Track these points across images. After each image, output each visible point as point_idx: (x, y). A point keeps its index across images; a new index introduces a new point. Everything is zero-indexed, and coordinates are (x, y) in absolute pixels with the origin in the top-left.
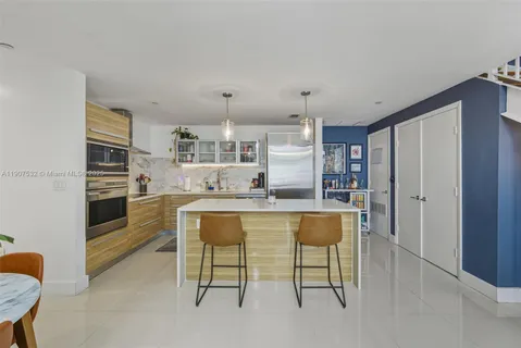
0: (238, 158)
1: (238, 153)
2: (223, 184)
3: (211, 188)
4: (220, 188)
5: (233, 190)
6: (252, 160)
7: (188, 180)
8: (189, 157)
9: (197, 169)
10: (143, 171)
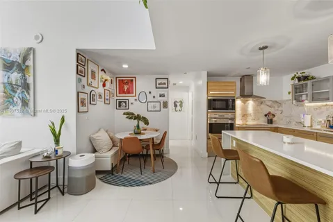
7: (308, 118)
10: (272, 110)
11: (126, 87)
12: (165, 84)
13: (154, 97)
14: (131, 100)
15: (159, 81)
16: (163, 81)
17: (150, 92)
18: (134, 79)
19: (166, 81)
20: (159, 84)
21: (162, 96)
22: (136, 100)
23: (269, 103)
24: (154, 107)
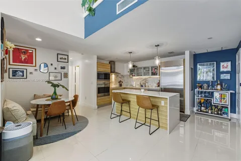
0: (150, 73)
1: (150, 72)
2: (147, 85)
3: (142, 86)
4: (145, 86)
5: (150, 88)
6: (156, 75)
7: (135, 82)
8: (134, 74)
9: (138, 79)
10: (121, 80)
11: (23, 57)
12: (65, 59)
13: (56, 68)
14: (30, 69)
15: (59, 56)
16: (64, 57)
17: (52, 64)
18: (34, 50)
19: (66, 57)
20: (60, 59)
21: (63, 68)
22: (36, 70)
23: (120, 76)
24: (56, 77)
